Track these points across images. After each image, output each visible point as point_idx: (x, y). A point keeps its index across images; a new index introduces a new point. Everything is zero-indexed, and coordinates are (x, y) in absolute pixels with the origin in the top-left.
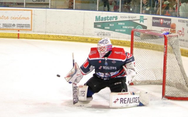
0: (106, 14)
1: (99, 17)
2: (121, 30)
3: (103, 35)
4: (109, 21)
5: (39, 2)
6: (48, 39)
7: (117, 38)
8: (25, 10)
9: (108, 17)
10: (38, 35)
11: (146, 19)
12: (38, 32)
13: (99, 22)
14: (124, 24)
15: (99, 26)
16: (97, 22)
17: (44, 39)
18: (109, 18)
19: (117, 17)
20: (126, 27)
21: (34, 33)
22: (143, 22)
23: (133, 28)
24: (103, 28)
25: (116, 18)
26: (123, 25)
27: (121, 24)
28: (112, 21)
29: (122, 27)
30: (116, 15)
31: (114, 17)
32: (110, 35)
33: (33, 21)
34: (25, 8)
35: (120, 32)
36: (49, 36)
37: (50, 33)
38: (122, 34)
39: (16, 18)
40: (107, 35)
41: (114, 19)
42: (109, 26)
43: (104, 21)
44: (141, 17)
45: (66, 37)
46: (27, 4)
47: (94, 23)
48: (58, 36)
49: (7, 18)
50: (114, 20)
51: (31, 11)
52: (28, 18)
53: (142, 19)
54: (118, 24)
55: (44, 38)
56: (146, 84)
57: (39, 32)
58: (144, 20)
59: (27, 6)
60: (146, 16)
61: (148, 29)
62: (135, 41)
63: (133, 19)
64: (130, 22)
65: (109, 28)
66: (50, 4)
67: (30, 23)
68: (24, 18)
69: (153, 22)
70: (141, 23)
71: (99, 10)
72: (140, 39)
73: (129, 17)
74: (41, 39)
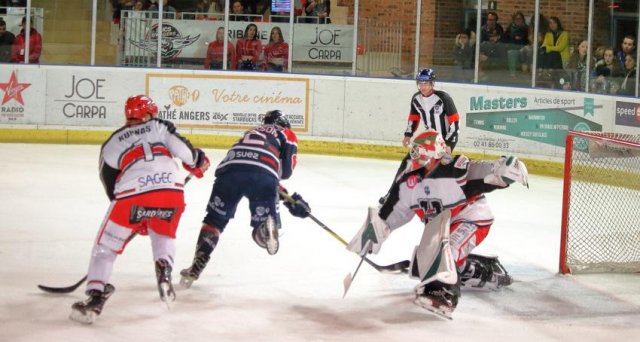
0: (499, 92)
1: (481, 99)
2: (535, 134)
3: (490, 145)
4: (506, 109)
5: (326, 60)
6: (348, 154)
7: (524, 153)
8: (289, 79)
9: (502, 100)
10: (325, 142)
11: (601, 107)
12: (324, 135)
13: (478, 111)
14: (543, 118)
15: (480, 122)
16: (474, 111)
17: (340, 154)
18: (504, 103)
19: (525, 99)
20: (548, 127)
21: (313, 138)
22: (592, 113)
23: (566, 127)
24: (491, 128)
25: (524, 102)
26: (541, 121)
27: (536, 117)
28: (513, 109)
29: (537, 126)
30: (524, 96)
31: (517, 100)
32: (506, 145)
33: (310, 108)
34: (292, 73)
35: (531, 138)
36: (351, 146)
37: (354, 138)
38: (538, 143)
39: (267, 99)
40: (498, 145)
41: (519, 104)
42: (504, 122)
43: (491, 110)
44: (587, 100)
45: (395, 150)
46: (296, 63)
47: (468, 115)
48: (374, 146)
49: (246, 99)
50: (519, 108)
51: (305, 83)
52: (298, 100)
53: (589, 107)
54: (526, 117)
55: (338, 150)
56: (602, 273)
57: (327, 136)
58: (595, 110)
59: (296, 70)
60: (598, 98)
61: (605, 130)
62: (574, 162)
63: (567, 106)
64: (559, 114)
65: (504, 128)
66: (354, 65)
67: (302, 112)
68: (288, 100)
69: (617, 115)
70: (588, 117)
71: (480, 83)
72: (589, 156)
73: (557, 101)
74: (330, 153)
